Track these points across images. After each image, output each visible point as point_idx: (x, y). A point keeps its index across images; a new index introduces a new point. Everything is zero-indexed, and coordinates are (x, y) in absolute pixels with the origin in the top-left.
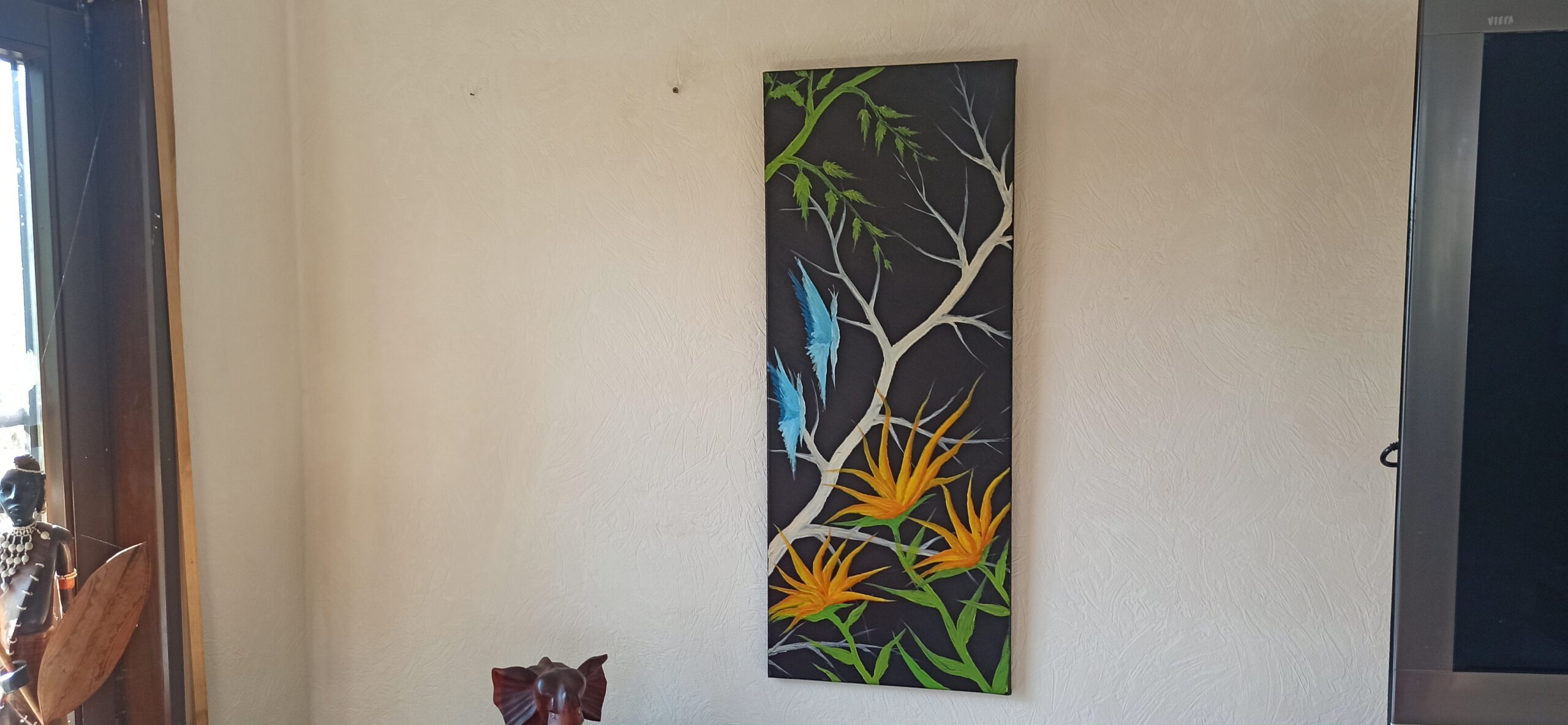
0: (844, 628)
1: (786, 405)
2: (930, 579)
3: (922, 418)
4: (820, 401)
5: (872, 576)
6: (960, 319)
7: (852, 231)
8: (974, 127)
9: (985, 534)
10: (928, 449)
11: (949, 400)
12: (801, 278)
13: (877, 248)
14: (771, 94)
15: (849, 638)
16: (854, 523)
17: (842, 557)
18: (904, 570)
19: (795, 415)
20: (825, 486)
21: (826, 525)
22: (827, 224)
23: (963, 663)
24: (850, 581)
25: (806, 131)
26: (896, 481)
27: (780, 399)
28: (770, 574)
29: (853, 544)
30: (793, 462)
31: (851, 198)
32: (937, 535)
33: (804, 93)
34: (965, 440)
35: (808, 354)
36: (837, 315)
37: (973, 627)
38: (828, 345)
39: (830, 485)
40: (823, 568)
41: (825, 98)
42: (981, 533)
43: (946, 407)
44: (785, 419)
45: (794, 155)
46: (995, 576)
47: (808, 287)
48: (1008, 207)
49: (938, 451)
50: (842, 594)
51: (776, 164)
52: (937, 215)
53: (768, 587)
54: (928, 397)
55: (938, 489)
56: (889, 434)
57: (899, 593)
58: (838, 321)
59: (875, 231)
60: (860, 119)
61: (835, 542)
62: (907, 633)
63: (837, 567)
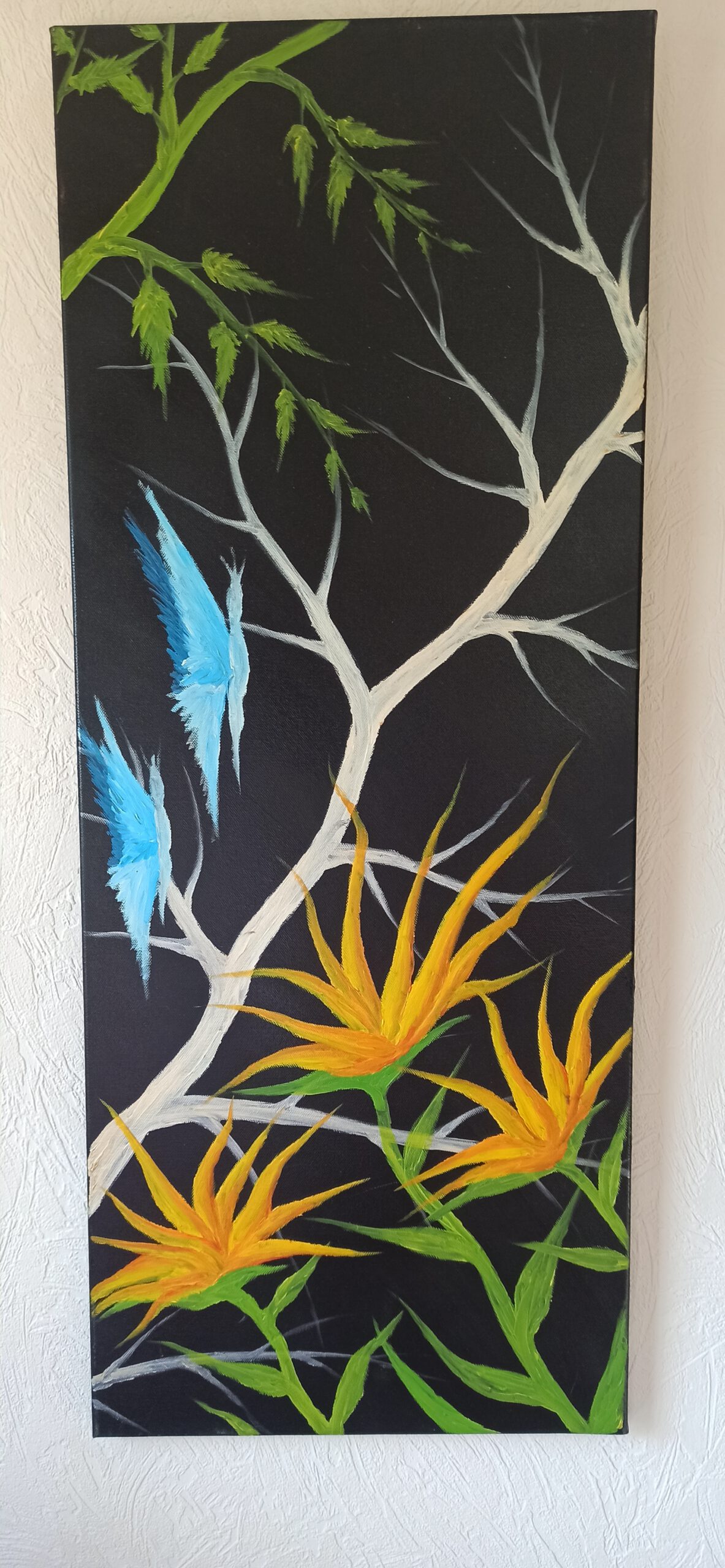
0: (265, 1319)
1: (125, 829)
2: (457, 1202)
3: (438, 849)
4: (206, 817)
5: (327, 1203)
6: (526, 625)
7: (275, 421)
8: (559, 171)
9: (578, 1098)
10: (452, 920)
11: (499, 808)
12: (157, 532)
13: (333, 461)
14: (72, 81)
15: (277, 1340)
16: (286, 1088)
17: (260, 1164)
18: (400, 1184)
19: (147, 851)
20: (218, 1010)
21: (220, 1096)
22: (216, 402)
23: (529, 1376)
24: (276, 1216)
25: (161, 175)
26: (380, 991)
27: (111, 816)
28: (93, 1210)
29: (282, 1135)
30: (144, 958)
31: (270, 340)
32: (470, 1104)
33: (152, 81)
34: (534, 896)
35: (174, 710)
36: (243, 619)
37: (548, 1298)
38: (222, 688)
39: (230, 1007)
40: (217, 1190)
41: (207, 95)
42: (568, 1097)
43: (491, 823)
44: (121, 860)
45: (131, 235)
46: (597, 1187)
47: (173, 553)
48: (635, 365)
49: (474, 921)
50: (260, 1246)
51: (89, 256)
52: (471, 383)
53: (90, 1242)
54: (452, 803)
55: (474, 1006)
56: (366, 888)
57: (390, 1235)
58: (247, 634)
59: (330, 420)
60: (290, 150)
61: (244, 1131)
62: (407, 1320)
63: (248, 1187)
